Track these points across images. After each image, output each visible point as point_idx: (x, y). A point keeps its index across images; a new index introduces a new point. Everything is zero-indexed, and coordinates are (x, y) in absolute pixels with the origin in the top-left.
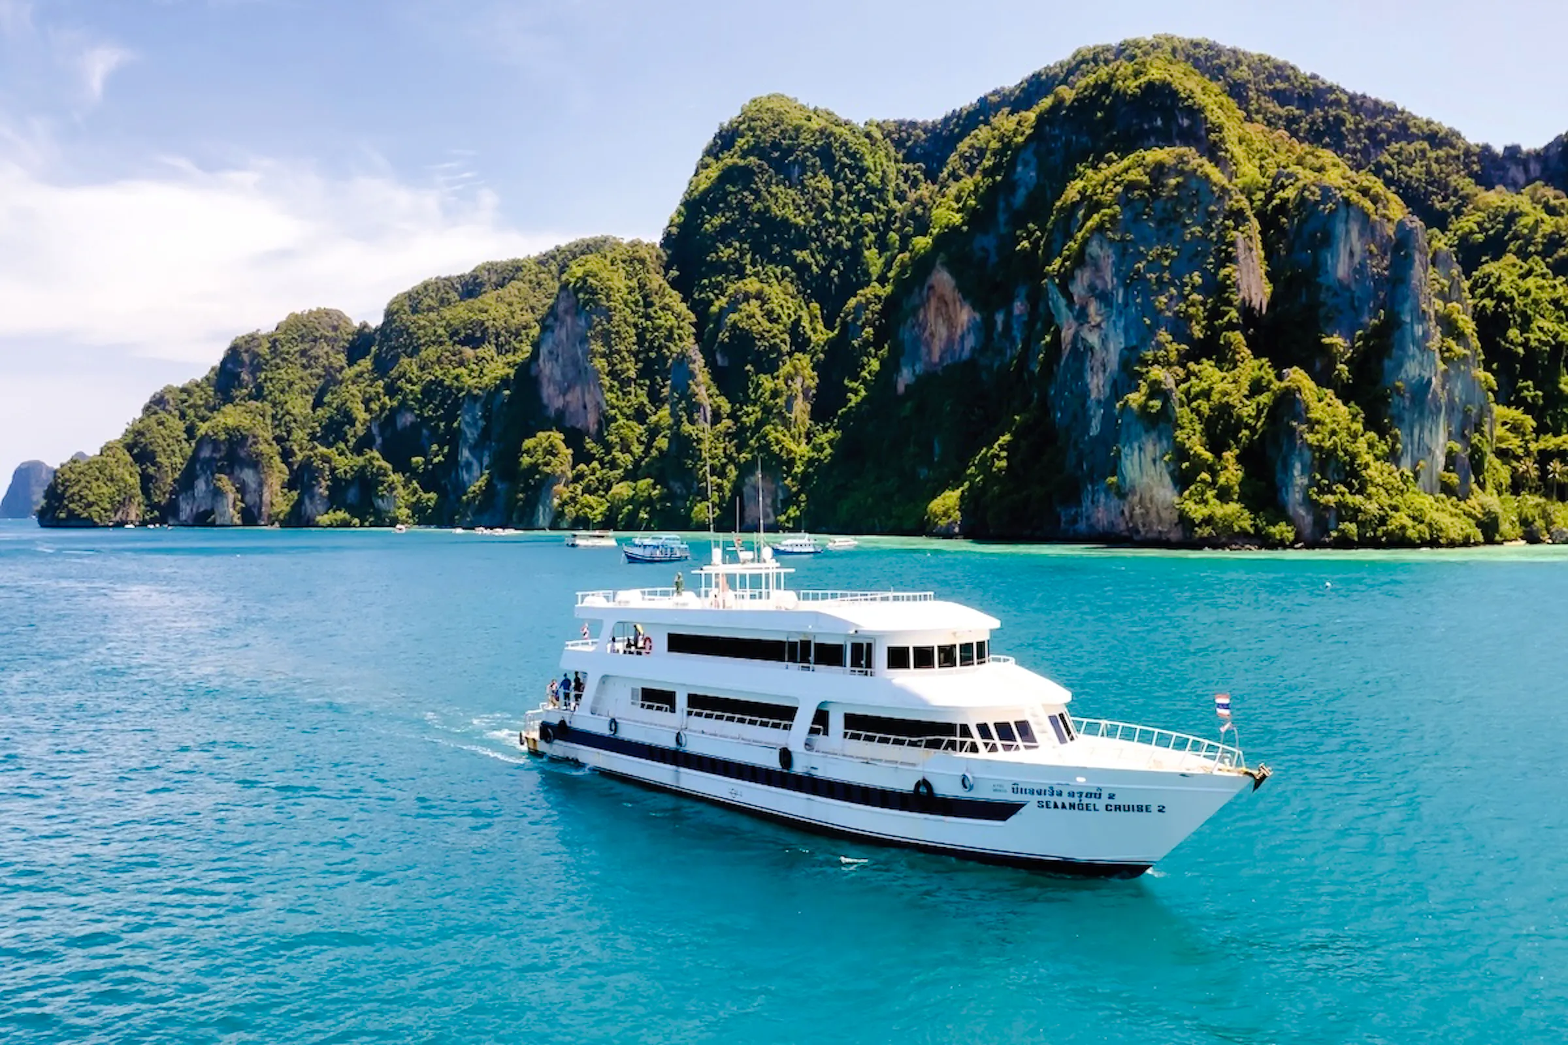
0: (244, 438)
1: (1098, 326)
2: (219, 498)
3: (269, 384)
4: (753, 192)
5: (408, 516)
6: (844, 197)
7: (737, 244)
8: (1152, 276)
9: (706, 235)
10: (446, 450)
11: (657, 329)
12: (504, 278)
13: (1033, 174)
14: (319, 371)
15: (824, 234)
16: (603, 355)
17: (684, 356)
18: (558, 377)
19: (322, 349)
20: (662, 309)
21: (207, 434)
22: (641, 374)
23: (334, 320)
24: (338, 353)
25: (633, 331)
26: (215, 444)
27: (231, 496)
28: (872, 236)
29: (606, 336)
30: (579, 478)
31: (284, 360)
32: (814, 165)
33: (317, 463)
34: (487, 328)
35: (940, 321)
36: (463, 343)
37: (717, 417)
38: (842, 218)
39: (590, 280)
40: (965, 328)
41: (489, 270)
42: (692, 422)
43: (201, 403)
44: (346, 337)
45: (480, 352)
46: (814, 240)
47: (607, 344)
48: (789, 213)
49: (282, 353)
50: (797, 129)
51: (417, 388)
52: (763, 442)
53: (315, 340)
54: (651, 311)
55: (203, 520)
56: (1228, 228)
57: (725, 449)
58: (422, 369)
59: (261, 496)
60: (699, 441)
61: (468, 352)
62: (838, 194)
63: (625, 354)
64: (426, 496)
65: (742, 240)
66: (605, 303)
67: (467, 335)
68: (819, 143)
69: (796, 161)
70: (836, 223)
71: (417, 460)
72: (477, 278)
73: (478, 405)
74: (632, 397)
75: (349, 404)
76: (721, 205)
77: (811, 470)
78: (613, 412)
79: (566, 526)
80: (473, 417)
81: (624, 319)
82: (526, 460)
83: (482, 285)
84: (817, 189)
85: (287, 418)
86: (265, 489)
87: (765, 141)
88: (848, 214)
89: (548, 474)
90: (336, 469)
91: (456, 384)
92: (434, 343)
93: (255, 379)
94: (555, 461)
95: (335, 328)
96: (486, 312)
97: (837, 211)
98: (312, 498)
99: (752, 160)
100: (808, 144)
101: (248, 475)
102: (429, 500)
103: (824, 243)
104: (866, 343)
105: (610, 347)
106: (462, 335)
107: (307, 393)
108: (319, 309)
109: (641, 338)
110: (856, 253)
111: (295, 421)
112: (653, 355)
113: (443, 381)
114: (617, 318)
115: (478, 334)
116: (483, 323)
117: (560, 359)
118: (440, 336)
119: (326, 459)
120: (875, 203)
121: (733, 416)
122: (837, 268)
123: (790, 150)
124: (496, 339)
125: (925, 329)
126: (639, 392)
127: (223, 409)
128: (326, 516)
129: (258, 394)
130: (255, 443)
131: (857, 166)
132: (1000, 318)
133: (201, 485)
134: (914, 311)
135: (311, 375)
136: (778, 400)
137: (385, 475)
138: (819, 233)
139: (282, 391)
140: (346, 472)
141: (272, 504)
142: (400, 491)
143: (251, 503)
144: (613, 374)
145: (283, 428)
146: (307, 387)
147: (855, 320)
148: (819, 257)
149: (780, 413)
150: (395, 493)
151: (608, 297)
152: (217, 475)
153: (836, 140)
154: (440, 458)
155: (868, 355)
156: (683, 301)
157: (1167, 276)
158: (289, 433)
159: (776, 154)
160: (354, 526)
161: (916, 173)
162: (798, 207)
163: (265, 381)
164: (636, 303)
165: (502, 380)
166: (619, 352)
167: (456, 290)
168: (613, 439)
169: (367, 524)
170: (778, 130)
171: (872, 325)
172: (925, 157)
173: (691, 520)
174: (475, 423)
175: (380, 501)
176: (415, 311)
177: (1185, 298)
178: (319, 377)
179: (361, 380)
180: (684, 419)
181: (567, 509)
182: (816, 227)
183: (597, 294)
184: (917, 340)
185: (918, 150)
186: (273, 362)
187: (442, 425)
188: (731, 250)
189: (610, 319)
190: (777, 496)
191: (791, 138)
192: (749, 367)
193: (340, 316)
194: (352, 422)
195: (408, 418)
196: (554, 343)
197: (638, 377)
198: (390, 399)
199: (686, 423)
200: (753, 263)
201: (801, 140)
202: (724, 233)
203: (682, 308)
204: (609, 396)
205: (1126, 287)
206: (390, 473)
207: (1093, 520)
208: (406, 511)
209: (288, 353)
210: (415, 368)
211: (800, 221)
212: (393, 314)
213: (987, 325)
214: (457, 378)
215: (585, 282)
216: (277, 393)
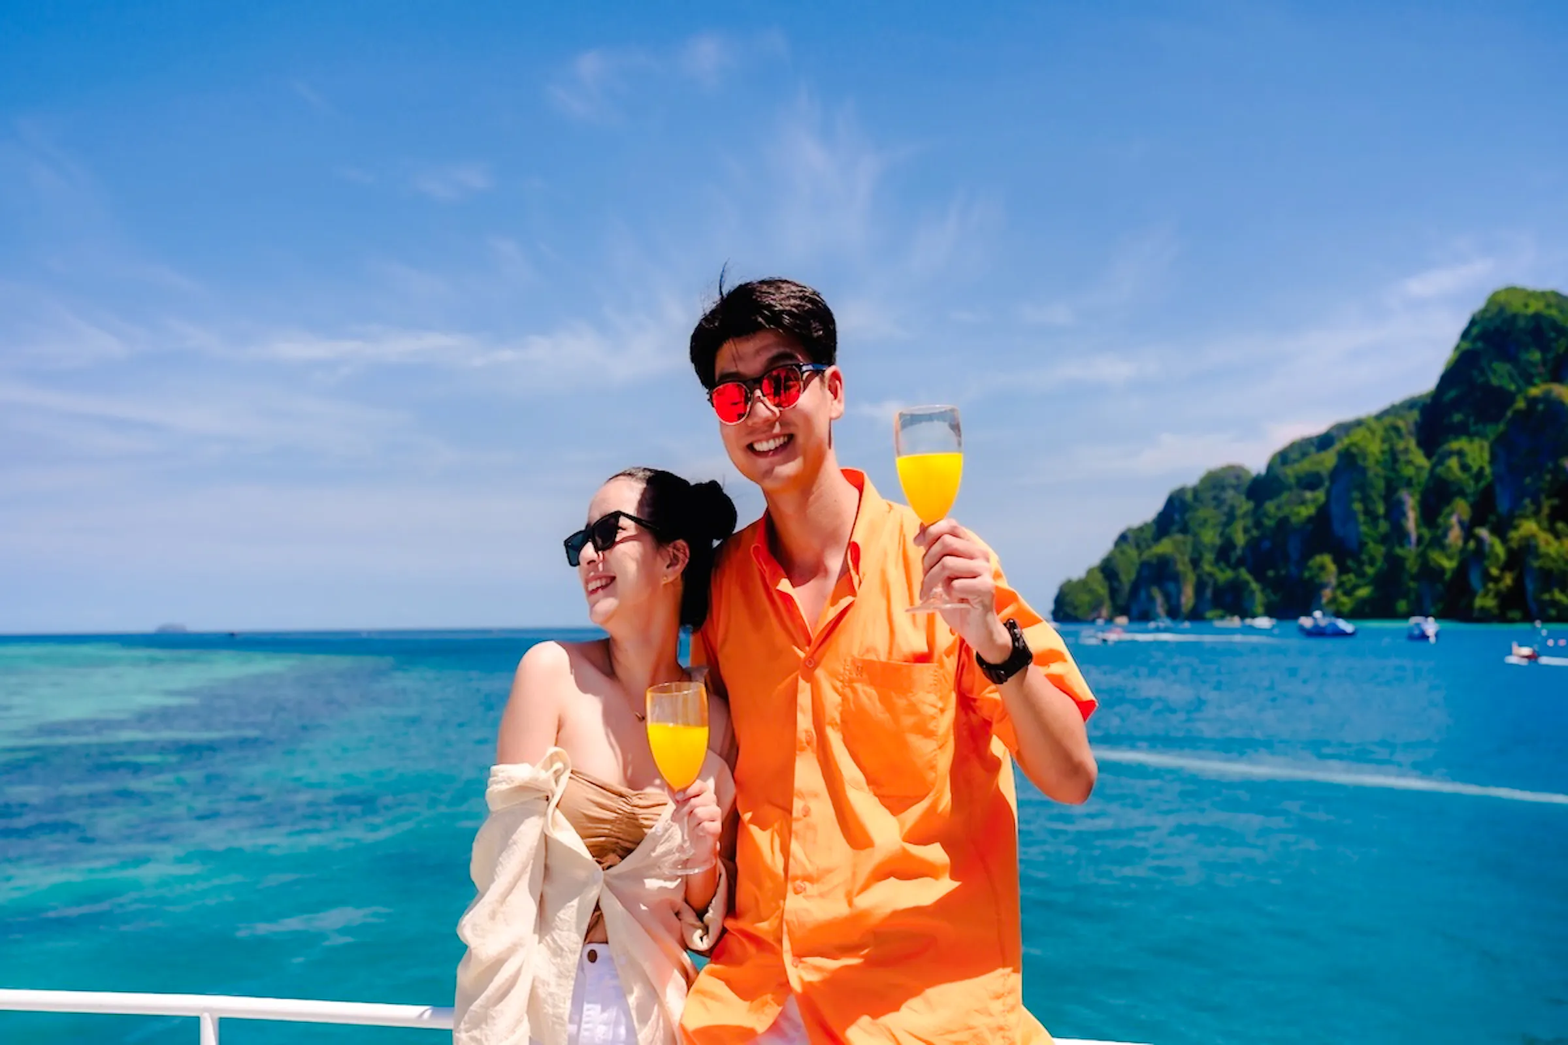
0: (1168, 561)
2: (1153, 602)
3: (1192, 522)
14: (1226, 510)
16: (1360, 500)
18: (1341, 515)
19: (1228, 493)
20: (1406, 463)
21: (1150, 558)
23: (1235, 471)
25: (1383, 482)
26: (1152, 565)
27: (1160, 600)
30: (1341, 584)
31: (1202, 504)
32: (1527, 342)
33: (1205, 577)
34: (1321, 476)
37: (1420, 542)
39: (1353, 449)
42: (1401, 546)
43: (1149, 537)
44: (1246, 483)
45: (1316, 494)
47: (1363, 492)
49: (1201, 499)
51: (1272, 523)
53: (1224, 488)
54: (1397, 466)
58: (1277, 509)
59: (1179, 599)
60: (1405, 558)
63: (1376, 498)
65: (1469, 407)
66: (1362, 464)
69: (1512, 341)
71: (1271, 573)
74: (1380, 528)
75: (1235, 534)
80: (1296, 543)
81: (1376, 474)
82: (1307, 575)
85: (1201, 545)
86: (1182, 595)
92: (1288, 489)
93: (1184, 519)
94: (1325, 575)
95: (1240, 478)
96: (1322, 464)
98: (1202, 601)
100: (1523, 325)
101: (1171, 587)
105: (1365, 494)
107: (1216, 527)
108: (1227, 465)
109: (1389, 486)
111: (1205, 547)
113: (1289, 516)
114: (1371, 474)
116: (1318, 473)
117: (1340, 504)
119: (1210, 575)
123: (1508, 333)
126: (1385, 524)
127: (1160, 541)
128: (1210, 613)
129: (1184, 529)
130: (1178, 564)
133: (1143, 594)
135: (1220, 513)
137: (1248, 584)
139: (1200, 527)
141: (1186, 605)
142: (1258, 594)
143: (1173, 604)
144: (1367, 513)
145: (1197, 553)
146: (1217, 522)
151: (1365, 459)
152: (1153, 587)
156: (1424, 455)
158: (1201, 555)
163: (1189, 519)
164: (1386, 461)
165: (1310, 518)
166: (1372, 498)
174: (1297, 547)
175: (1245, 601)
180: (1396, 544)
181: (1331, 606)
183: (1357, 458)
186: (1195, 506)
189: (1365, 475)
193: (1244, 469)
194: (1234, 547)
195: (1264, 545)
196: (1336, 492)
198: (1257, 531)
199: (1397, 547)
201: (1518, 325)
203: (1422, 461)
204: (1363, 528)
209: (1205, 499)
210: (1273, 508)
212: (1272, 465)
214: (1297, 514)
215: (1348, 450)
216: (1196, 528)
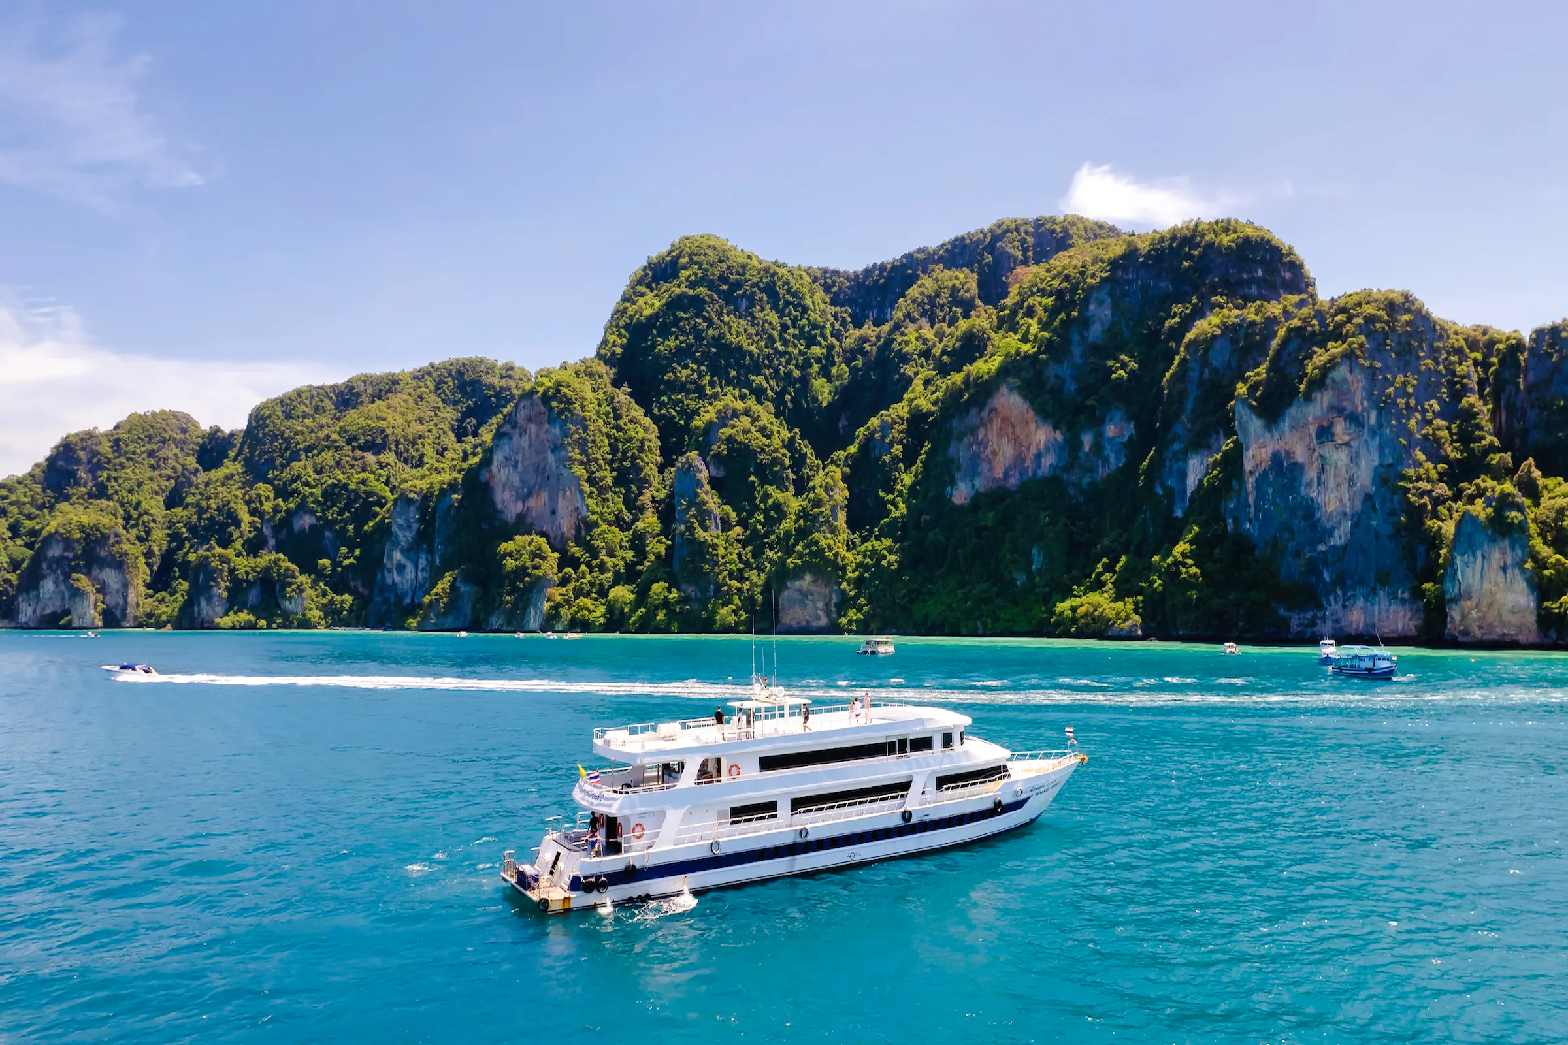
0: (105, 537)
1: (1347, 444)
2: (78, 599)
3: (113, 483)
4: (705, 319)
5: (320, 618)
6: (791, 331)
7: (695, 367)
8: (1401, 401)
9: (659, 356)
10: (357, 552)
11: (630, 439)
12: (380, 390)
13: (1108, 312)
14: (169, 472)
15: (776, 362)
16: (582, 463)
17: (690, 465)
18: (517, 483)
19: (170, 451)
20: (631, 421)
21: (56, 532)
22: (617, 482)
23: (184, 423)
24: (188, 455)
25: (606, 441)
26: (68, 542)
27: (92, 597)
28: (816, 368)
29: (582, 445)
30: (564, 582)
31: (129, 459)
32: (761, 300)
33: (215, 563)
34: (387, 436)
35: (1005, 440)
36: (363, 448)
37: (726, 525)
38: (790, 349)
39: (563, 390)
40: (1042, 446)
41: (364, 382)
42: (706, 529)
43: (26, 500)
44: (196, 440)
45: (382, 458)
46: (768, 367)
47: (584, 452)
48: (743, 340)
49: (126, 452)
50: (744, 266)
51: (318, 491)
52: (814, 548)
53: (164, 441)
54: (621, 422)
55: (54, 621)
56: (1453, 363)
57: (739, 555)
58: (319, 472)
59: (125, 598)
60: (715, 547)
61: (370, 458)
62: (785, 328)
63: (601, 462)
64: (338, 598)
65: (699, 363)
66: (580, 413)
67: (367, 441)
68: (765, 280)
69: (744, 295)
70: (786, 353)
71: (324, 562)
72: (353, 388)
73: (412, 509)
74: (610, 504)
75: (232, 504)
76: (673, 330)
77: (866, 575)
78: (595, 517)
79: (561, 628)
80: (407, 520)
81: (599, 427)
82: (510, 563)
83: (358, 395)
84: (766, 321)
85: (146, 518)
86: (131, 590)
87: (713, 274)
88: (796, 346)
89: (539, 578)
90: (235, 569)
91: (363, 488)
92: (328, 448)
93: (95, 478)
94: (544, 564)
95: (184, 431)
96: (385, 419)
97: (785, 343)
98: (209, 599)
99: (702, 290)
100: (755, 280)
101: (110, 576)
102: (342, 602)
103: (777, 371)
104: (895, 460)
105: (587, 455)
106: (362, 441)
107: (157, 493)
108: (163, 412)
109: (614, 449)
110: (805, 380)
111: (154, 521)
112: (627, 464)
113: (346, 485)
114: (592, 428)
115: (379, 441)
116: (383, 431)
117: (520, 465)
118: (335, 441)
119: (224, 560)
120: (819, 338)
121: (742, 523)
122: (790, 394)
123: (738, 285)
124: (396, 446)
125: (986, 448)
126: (617, 499)
127: (58, 506)
128: (226, 618)
129: (101, 492)
130: (118, 542)
131: (800, 305)
132: (1087, 440)
133: (48, 586)
134: (973, 431)
135: (160, 475)
136: (823, 509)
137: (294, 577)
138: (771, 362)
139: (131, 491)
140: (247, 573)
141: (138, 605)
142: (309, 592)
143: (113, 604)
144: (592, 481)
145: (140, 528)
146: (157, 488)
147: (883, 437)
148: (772, 383)
149: (827, 522)
150: (304, 595)
151: (583, 407)
152: (74, 576)
153: (779, 279)
154: (352, 560)
155: (897, 469)
156: (646, 415)
157: (1412, 402)
158: (148, 532)
159: (725, 287)
160: (261, 628)
161: (845, 315)
162: (750, 336)
163: (109, 479)
164: (607, 414)
165: (449, 484)
166: (596, 460)
167: (331, 399)
168: (600, 543)
169: (274, 626)
170: (724, 266)
171: (900, 442)
172: (850, 302)
173: (715, 622)
174: (409, 527)
175: (287, 603)
176: (289, 416)
177: (1430, 423)
178: (169, 478)
179: (231, 482)
180: (696, 525)
181: (563, 611)
182: (768, 356)
183: (572, 403)
184: (975, 459)
185: (842, 296)
186: (117, 461)
187: (351, 528)
188: (689, 372)
189: (585, 429)
190: (831, 599)
191: (738, 273)
192: (752, 478)
193: (188, 418)
194: (237, 523)
195: (307, 521)
196: (511, 450)
197: (615, 485)
198: (284, 501)
199: (698, 529)
200: (712, 384)
201: (748, 277)
202: (681, 355)
203: (647, 421)
204: (590, 502)
205: (1380, 411)
206: (297, 574)
207: (1343, 623)
208: (318, 613)
209: (134, 453)
210: (310, 470)
211: (753, 348)
212: (264, 418)
213: (1072, 446)
214: (363, 482)
215: (558, 391)
216: (125, 493)
